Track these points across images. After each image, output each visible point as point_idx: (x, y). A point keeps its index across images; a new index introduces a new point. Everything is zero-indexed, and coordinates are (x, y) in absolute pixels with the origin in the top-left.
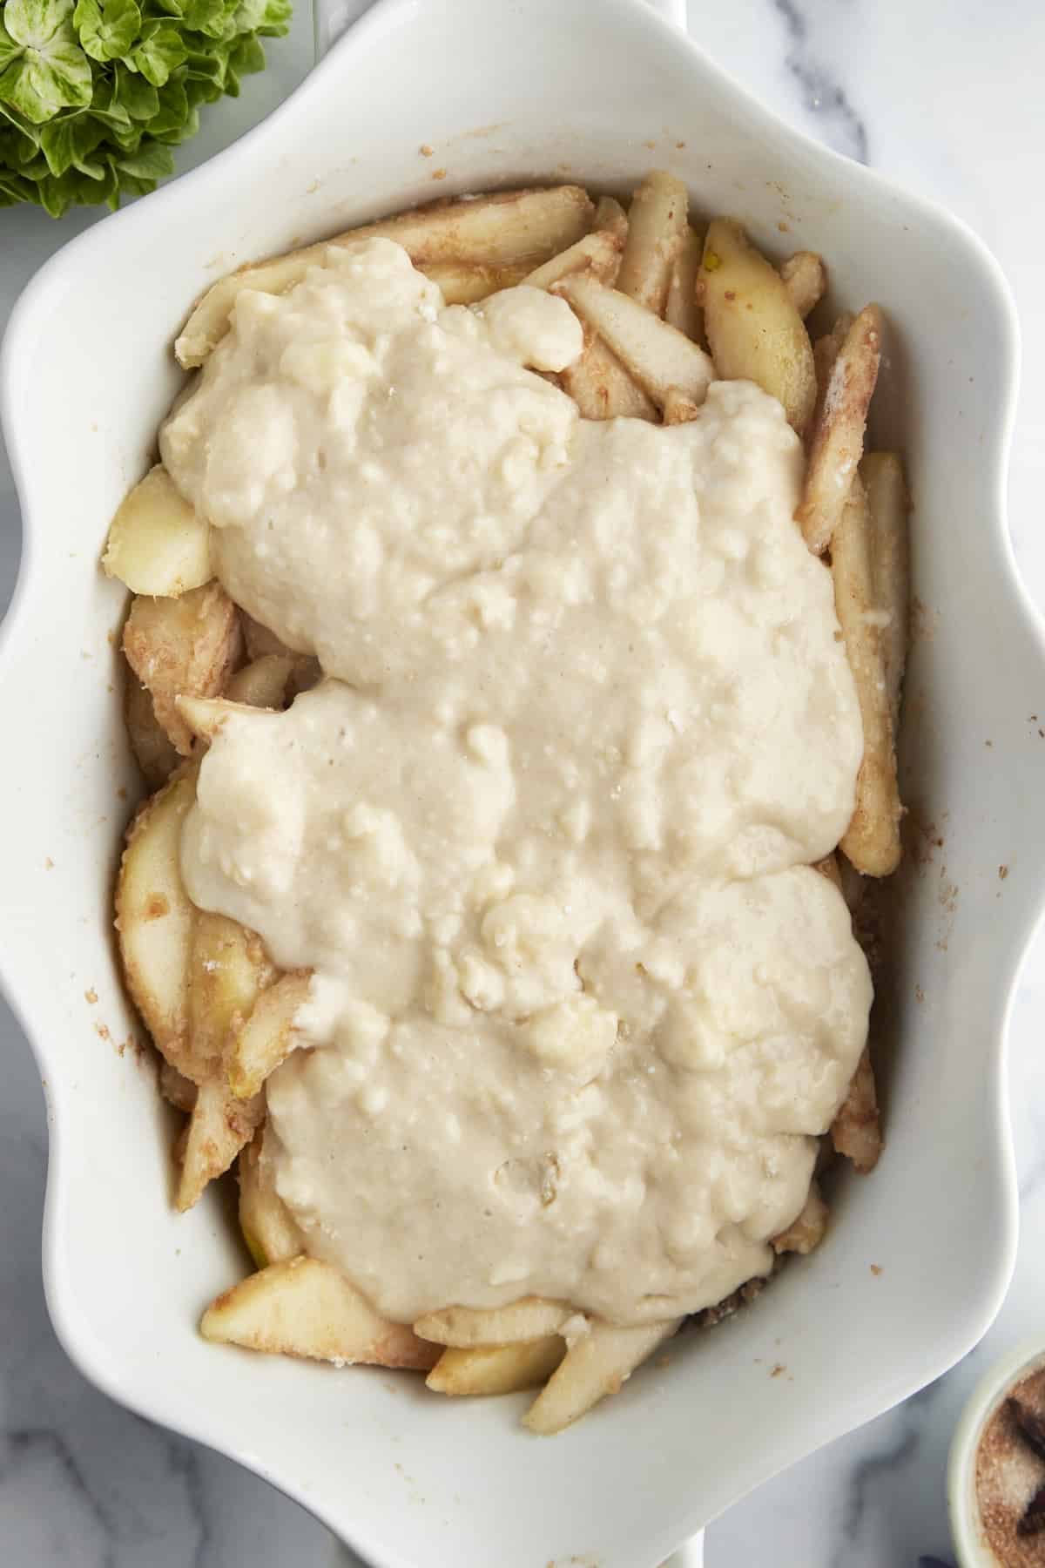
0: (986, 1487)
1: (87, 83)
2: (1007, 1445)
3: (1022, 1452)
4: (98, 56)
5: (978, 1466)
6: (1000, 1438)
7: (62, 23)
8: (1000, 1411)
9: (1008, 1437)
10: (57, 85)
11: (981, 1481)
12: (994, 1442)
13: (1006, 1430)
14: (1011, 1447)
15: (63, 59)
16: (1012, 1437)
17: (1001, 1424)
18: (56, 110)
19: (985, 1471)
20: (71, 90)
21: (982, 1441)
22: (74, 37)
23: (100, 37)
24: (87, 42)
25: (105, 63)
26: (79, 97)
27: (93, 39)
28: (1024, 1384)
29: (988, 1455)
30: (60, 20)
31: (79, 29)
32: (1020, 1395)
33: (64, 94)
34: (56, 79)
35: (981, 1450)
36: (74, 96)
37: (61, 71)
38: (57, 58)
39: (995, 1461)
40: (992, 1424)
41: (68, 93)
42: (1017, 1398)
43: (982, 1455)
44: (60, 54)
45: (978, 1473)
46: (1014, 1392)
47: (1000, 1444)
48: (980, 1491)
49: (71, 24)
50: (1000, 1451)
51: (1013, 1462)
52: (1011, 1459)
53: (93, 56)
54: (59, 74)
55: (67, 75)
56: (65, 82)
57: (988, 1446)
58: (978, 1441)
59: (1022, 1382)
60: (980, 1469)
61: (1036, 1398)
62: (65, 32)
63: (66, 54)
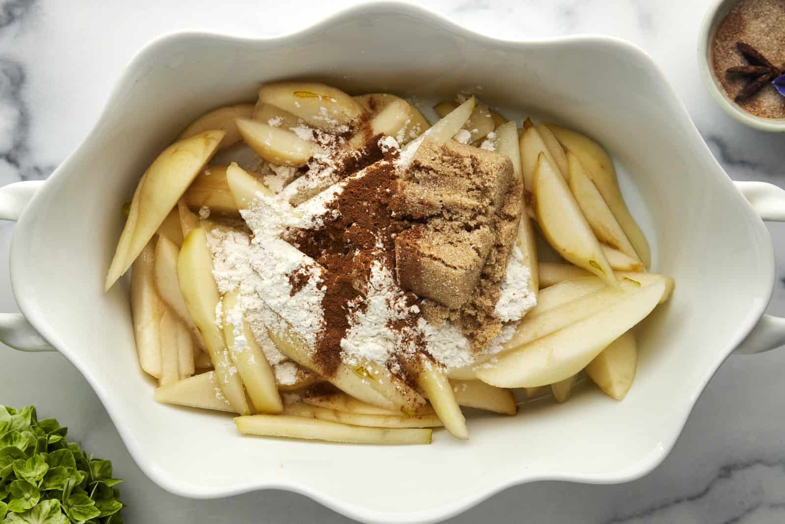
0: (775, 113)
1: (50, 502)
2: (756, 103)
3: (760, 95)
4: (37, 500)
5: (765, 117)
6: (753, 106)
7: (22, 517)
8: (740, 105)
9: (752, 102)
10: (52, 516)
11: (772, 116)
12: (754, 109)
13: (749, 103)
14: (757, 101)
15: (39, 515)
16: (753, 100)
17: (746, 105)
18: (64, 516)
19: (768, 113)
20: (53, 510)
21: (754, 115)
22: (28, 512)
23: (29, 498)
24: (31, 505)
25: (41, 496)
26: (56, 505)
27: (30, 502)
28: (729, 93)
29: (760, 112)
30: (20, 518)
31: (26, 510)
32: (733, 95)
33: (55, 512)
34: (49, 518)
35: (758, 115)
36: (56, 508)
37: (45, 515)
38: (39, 518)
39: (763, 109)
40: (746, 110)
41: (54, 511)
42: (735, 97)
43: (760, 114)
44: (37, 517)
45: (769, 117)
46: (732, 99)
47: (755, 106)
48: (777, 117)
49: (23, 513)
50: (759, 106)
51: (764, 101)
52: (762, 101)
53: (37, 502)
54: (47, 516)
55: (46, 513)
56: (50, 513)
57: (755, 112)
58: (754, 116)
59: (728, 94)
60: (767, 116)
61: (736, 88)
62: (26, 516)
63: (37, 514)
